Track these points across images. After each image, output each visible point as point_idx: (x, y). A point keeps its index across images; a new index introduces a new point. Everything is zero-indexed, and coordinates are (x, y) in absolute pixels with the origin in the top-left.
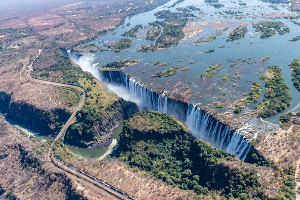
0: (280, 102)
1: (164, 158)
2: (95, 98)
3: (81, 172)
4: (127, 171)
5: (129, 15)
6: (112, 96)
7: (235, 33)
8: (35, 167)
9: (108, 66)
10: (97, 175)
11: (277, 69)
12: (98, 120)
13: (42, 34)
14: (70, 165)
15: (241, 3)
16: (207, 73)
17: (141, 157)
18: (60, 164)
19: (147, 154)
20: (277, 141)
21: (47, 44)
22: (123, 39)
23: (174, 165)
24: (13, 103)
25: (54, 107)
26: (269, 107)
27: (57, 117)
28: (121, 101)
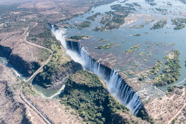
0: (172, 76)
1: (88, 103)
2: (57, 58)
3: (33, 105)
4: (60, 108)
5: (95, 6)
6: (68, 58)
7: (158, 24)
8: (10, 97)
9: (71, 38)
10: (42, 108)
11: (177, 53)
12: (55, 72)
13: (41, 13)
14: (29, 99)
15: (168, 3)
16: (130, 50)
17: (75, 100)
18: (23, 97)
19: (79, 98)
20: (160, 104)
21: (41, 20)
22: (86, 21)
23: (93, 108)
24: (12, 55)
25: (33, 60)
26: (163, 79)
27: (33, 67)
28: (72, 62)
